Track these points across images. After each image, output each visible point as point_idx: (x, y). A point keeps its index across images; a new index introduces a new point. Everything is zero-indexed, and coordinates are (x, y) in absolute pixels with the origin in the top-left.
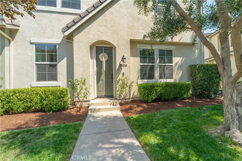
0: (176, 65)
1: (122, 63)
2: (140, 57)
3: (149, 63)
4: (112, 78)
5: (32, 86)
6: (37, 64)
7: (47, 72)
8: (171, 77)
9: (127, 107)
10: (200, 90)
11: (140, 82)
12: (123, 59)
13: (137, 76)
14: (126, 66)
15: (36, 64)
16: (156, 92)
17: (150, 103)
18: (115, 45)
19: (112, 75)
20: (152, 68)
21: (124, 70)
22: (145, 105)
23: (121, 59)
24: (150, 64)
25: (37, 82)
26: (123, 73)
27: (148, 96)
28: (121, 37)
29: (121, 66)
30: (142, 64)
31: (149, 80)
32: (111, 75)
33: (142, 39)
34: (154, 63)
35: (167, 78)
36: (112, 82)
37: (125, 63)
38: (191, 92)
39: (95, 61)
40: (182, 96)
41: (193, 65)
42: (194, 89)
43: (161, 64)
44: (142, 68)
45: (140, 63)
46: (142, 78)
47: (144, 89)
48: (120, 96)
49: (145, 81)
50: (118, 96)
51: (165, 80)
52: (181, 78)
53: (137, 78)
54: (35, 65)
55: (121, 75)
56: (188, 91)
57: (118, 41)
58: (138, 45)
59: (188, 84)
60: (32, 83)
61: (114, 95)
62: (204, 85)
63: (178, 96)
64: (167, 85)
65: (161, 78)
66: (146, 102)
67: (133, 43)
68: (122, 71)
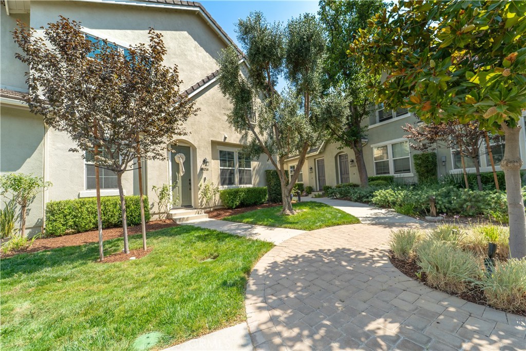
0: (254, 169)
1: (203, 166)
2: (220, 160)
3: (229, 166)
4: (190, 184)
5: (80, 196)
6: (88, 165)
7: (103, 177)
8: (250, 183)
9: (215, 214)
10: (274, 195)
11: (221, 188)
12: (205, 162)
13: (218, 182)
14: (208, 170)
15: (86, 164)
16: (240, 197)
17: (235, 209)
18: (196, 146)
19: (190, 180)
20: (232, 173)
21: (205, 174)
22: (230, 211)
23: (202, 162)
24: (230, 168)
25: (89, 191)
26: (205, 178)
27: (232, 202)
28: (202, 137)
29: (202, 169)
30: (222, 168)
31: (229, 186)
32: (188, 180)
33: (223, 141)
34: (234, 167)
35: (246, 184)
36: (190, 189)
37: (207, 167)
38: (267, 196)
39: (170, 163)
40: (261, 200)
41: (268, 170)
42: (270, 195)
43: (240, 168)
44: (223, 172)
45: (221, 166)
46: (223, 184)
47: (229, 194)
48: (201, 205)
49: (226, 186)
50: (199, 205)
51: (245, 186)
52: (259, 184)
53: (217, 183)
54: (85, 166)
55: (202, 180)
56: (265, 196)
57: (198, 141)
58: (217, 146)
59: (265, 190)
60: (81, 192)
61: (193, 205)
62: (277, 190)
63: (258, 200)
64: (249, 190)
65: (240, 183)
66: (230, 208)
67: (214, 143)
68: (204, 176)
